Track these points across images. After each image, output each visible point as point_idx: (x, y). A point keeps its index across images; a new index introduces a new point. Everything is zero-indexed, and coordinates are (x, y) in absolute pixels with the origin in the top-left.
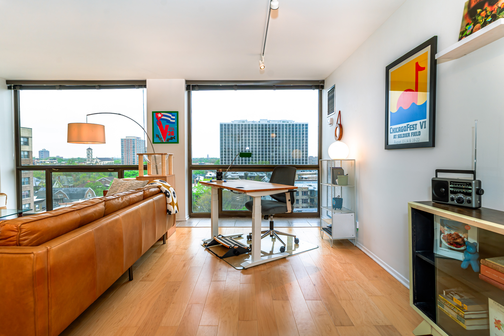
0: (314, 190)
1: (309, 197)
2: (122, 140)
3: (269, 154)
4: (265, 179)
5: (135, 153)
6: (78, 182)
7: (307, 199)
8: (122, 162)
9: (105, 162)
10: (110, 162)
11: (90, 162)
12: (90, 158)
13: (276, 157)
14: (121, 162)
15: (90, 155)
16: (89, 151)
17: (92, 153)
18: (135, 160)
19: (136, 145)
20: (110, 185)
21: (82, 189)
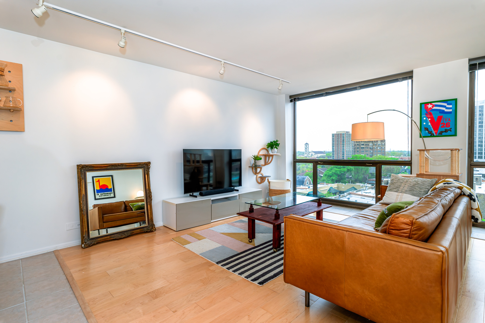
2: (333, 135)
5: (344, 146)
6: (299, 171)
8: (333, 155)
9: (318, 155)
10: (322, 154)
11: (307, 155)
12: (307, 151)
14: (331, 155)
15: (307, 149)
16: (306, 146)
17: (308, 147)
18: (344, 153)
19: (346, 139)
20: (323, 175)
21: (302, 177)
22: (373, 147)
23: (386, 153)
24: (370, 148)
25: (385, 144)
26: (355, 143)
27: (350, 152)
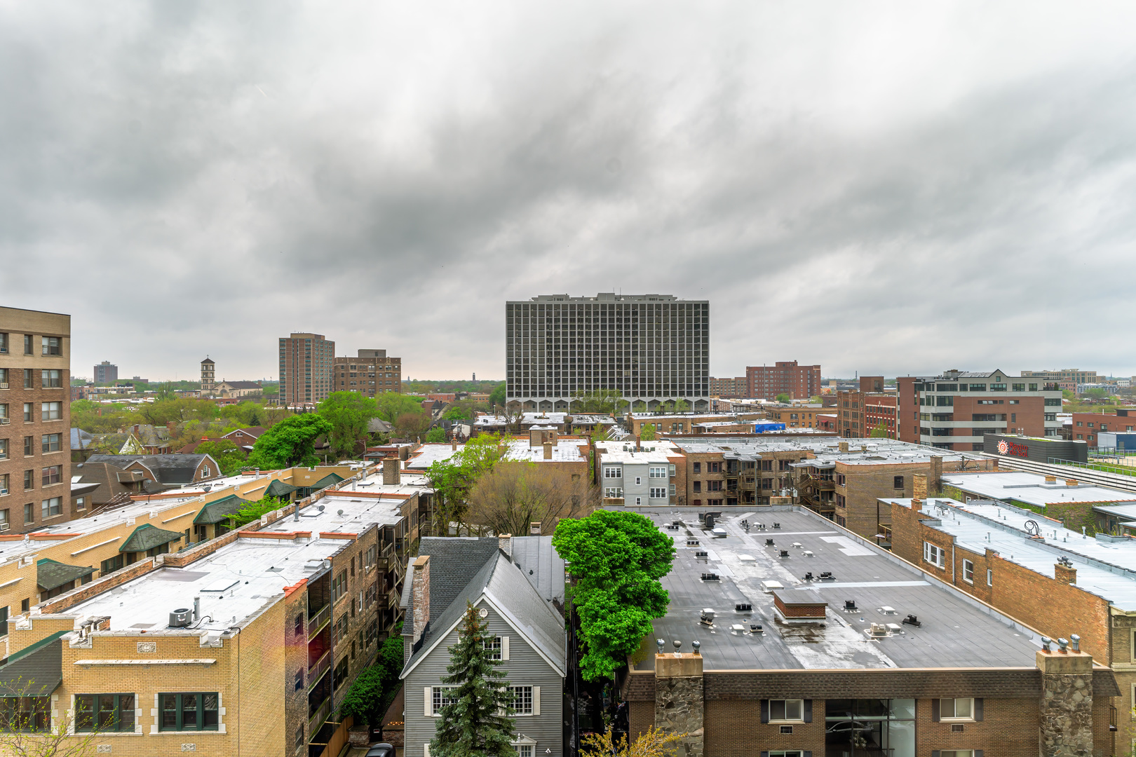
0: (736, 460)
1: (724, 477)
2: (282, 341)
3: (620, 373)
4: (613, 431)
5: (310, 370)
6: (180, 438)
7: (721, 482)
8: (281, 391)
9: (242, 391)
10: (253, 390)
11: (208, 392)
12: (209, 382)
13: (635, 380)
14: (277, 391)
15: (210, 375)
16: (207, 366)
17: (213, 370)
18: (310, 386)
19: (314, 353)
20: (255, 447)
21: (189, 456)
22: (375, 373)
23: (402, 387)
24: (370, 376)
25: (399, 367)
26: (335, 363)
27: (324, 384)
